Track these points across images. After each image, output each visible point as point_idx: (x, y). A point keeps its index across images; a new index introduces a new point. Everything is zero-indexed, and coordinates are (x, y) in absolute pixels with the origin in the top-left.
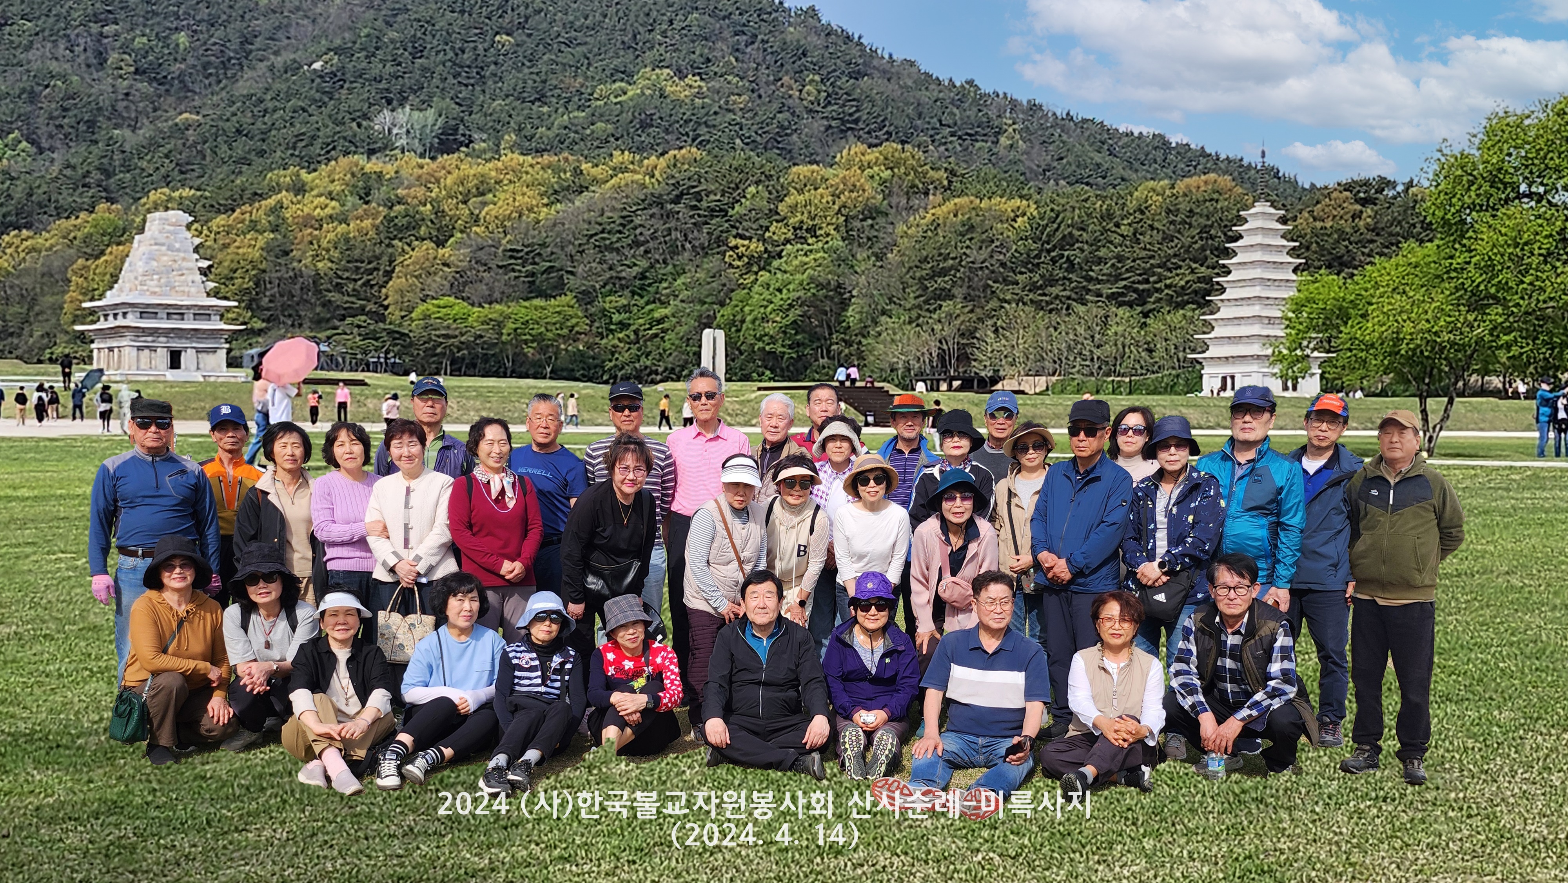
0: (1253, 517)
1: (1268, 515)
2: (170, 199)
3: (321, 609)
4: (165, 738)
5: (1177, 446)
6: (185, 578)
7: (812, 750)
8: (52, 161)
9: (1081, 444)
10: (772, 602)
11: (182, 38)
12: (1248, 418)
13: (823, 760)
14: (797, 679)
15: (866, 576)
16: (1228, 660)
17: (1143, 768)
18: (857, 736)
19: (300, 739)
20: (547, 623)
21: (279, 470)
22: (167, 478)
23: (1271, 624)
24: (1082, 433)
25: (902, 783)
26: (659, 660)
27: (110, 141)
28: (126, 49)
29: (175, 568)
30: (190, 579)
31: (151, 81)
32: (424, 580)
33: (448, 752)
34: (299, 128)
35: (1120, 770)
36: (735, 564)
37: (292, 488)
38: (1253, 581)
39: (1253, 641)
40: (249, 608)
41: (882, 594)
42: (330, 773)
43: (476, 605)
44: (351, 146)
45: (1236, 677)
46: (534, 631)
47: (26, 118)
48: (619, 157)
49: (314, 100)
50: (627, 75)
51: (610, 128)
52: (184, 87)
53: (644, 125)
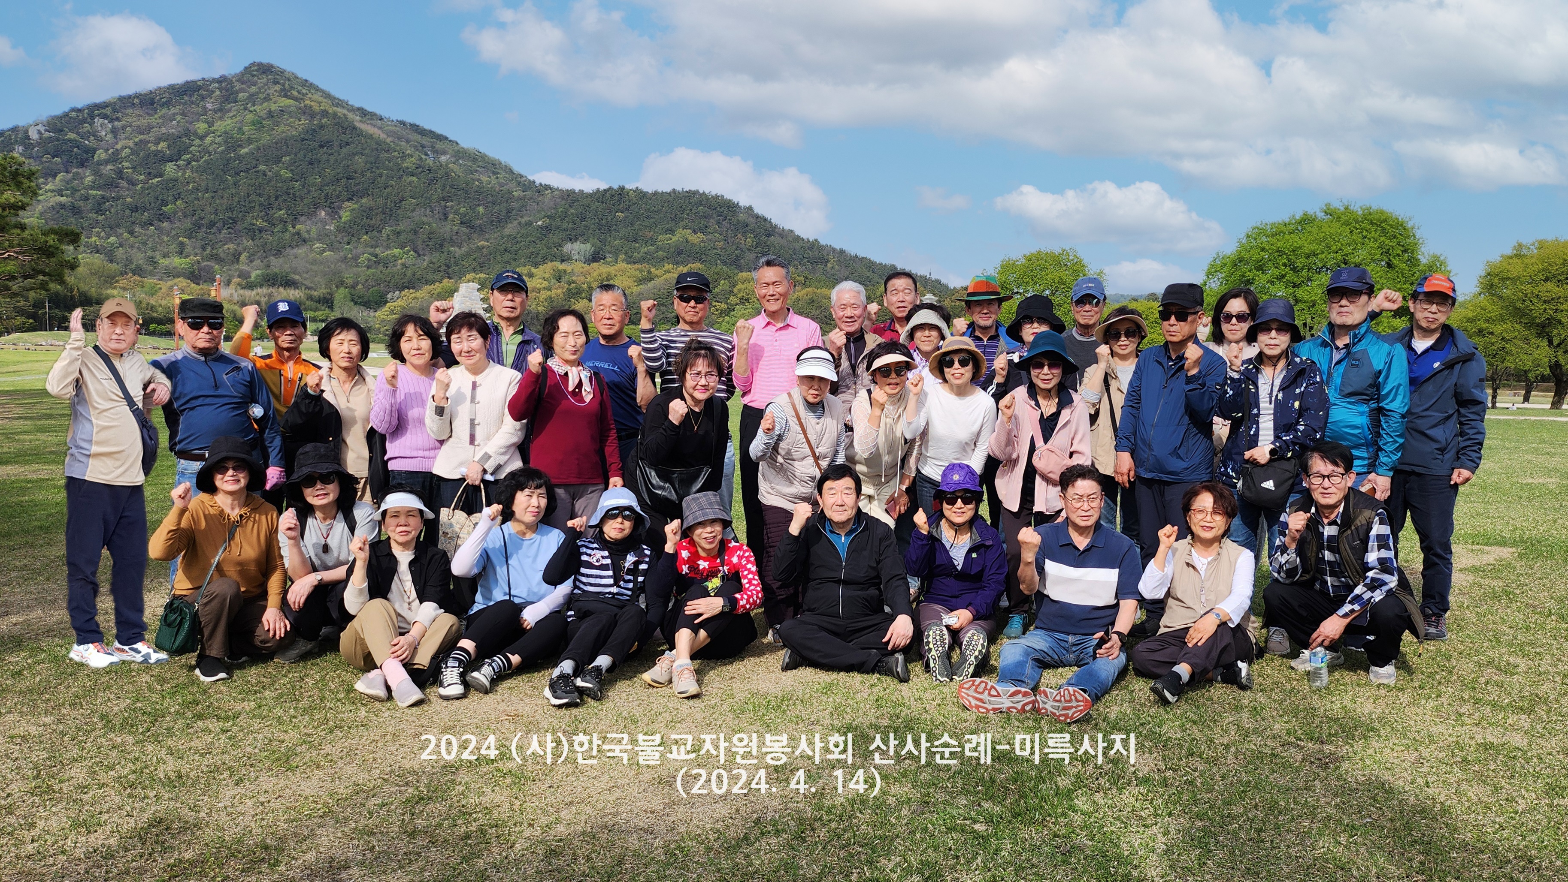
0: (1349, 403)
1: (1369, 400)
2: (475, 278)
3: (381, 509)
4: (215, 650)
5: (1278, 330)
6: (239, 481)
7: (895, 651)
8: (424, 260)
9: (1172, 329)
10: (850, 499)
11: (481, 209)
12: (1344, 302)
13: (907, 661)
14: (878, 577)
15: (951, 468)
16: (1326, 553)
17: (1240, 664)
18: (942, 636)
19: (358, 647)
20: (619, 520)
21: (335, 367)
22: (225, 377)
23: (1367, 513)
24: (1173, 317)
25: (990, 684)
26: (735, 560)
27: (449, 253)
28: (456, 213)
29: (228, 470)
30: (243, 482)
31: (467, 227)
32: (489, 477)
33: (515, 659)
34: (531, 249)
35: (1215, 668)
36: (811, 460)
37: (348, 386)
38: (1348, 468)
39: (1349, 532)
40: (305, 511)
41: (968, 486)
42: (389, 683)
43: (543, 502)
44: (554, 258)
45: (1336, 569)
46: (606, 529)
47: (412, 241)
48: (668, 266)
49: (539, 238)
50: (672, 231)
51: (665, 254)
52: (481, 230)
53: (679, 254)
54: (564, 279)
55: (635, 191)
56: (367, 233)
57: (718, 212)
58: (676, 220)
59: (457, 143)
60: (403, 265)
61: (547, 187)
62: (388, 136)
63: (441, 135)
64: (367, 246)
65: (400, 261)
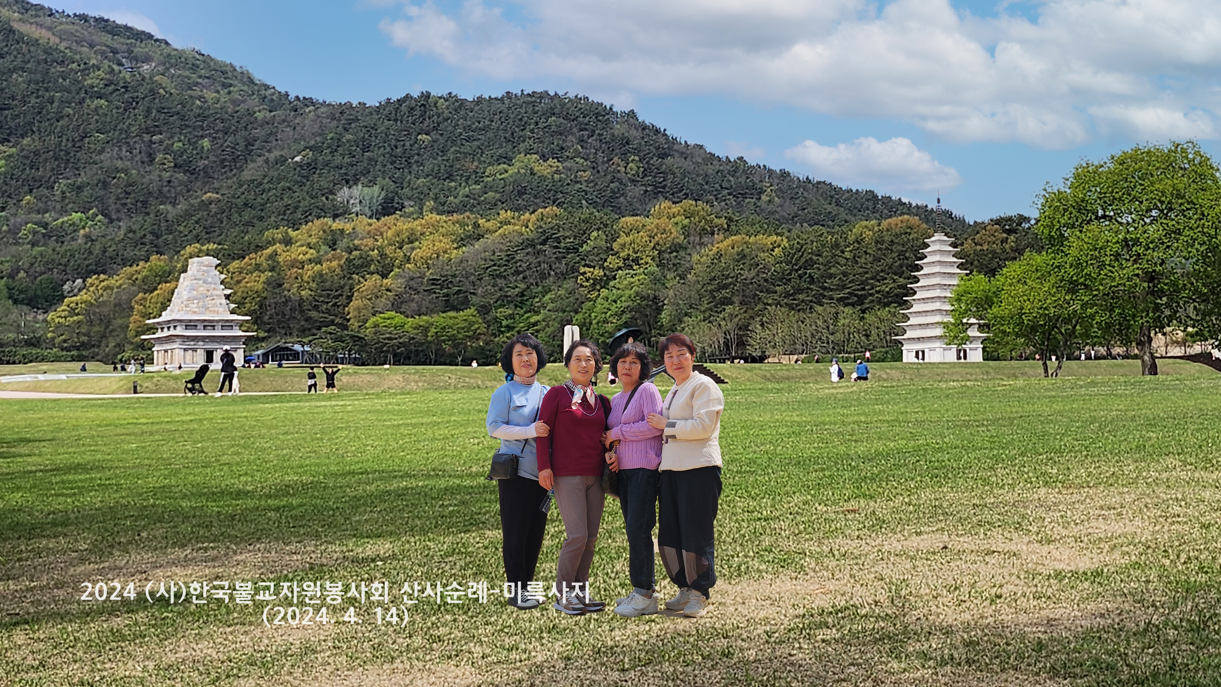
2: (200, 251)
8: (119, 227)
11: (206, 143)
27: (158, 214)
28: (168, 151)
31: (185, 172)
34: (287, 201)
44: (322, 213)
47: (101, 199)
48: (504, 215)
49: (296, 182)
50: (508, 160)
51: (498, 196)
52: (207, 176)
53: (520, 194)
54: (343, 243)
55: (446, 100)
56: (31, 191)
57: (580, 124)
58: (513, 141)
59: (167, 43)
60: (87, 237)
61: (309, 102)
62: (62, 40)
63: (143, 32)
64: (30, 211)
65: (82, 232)
